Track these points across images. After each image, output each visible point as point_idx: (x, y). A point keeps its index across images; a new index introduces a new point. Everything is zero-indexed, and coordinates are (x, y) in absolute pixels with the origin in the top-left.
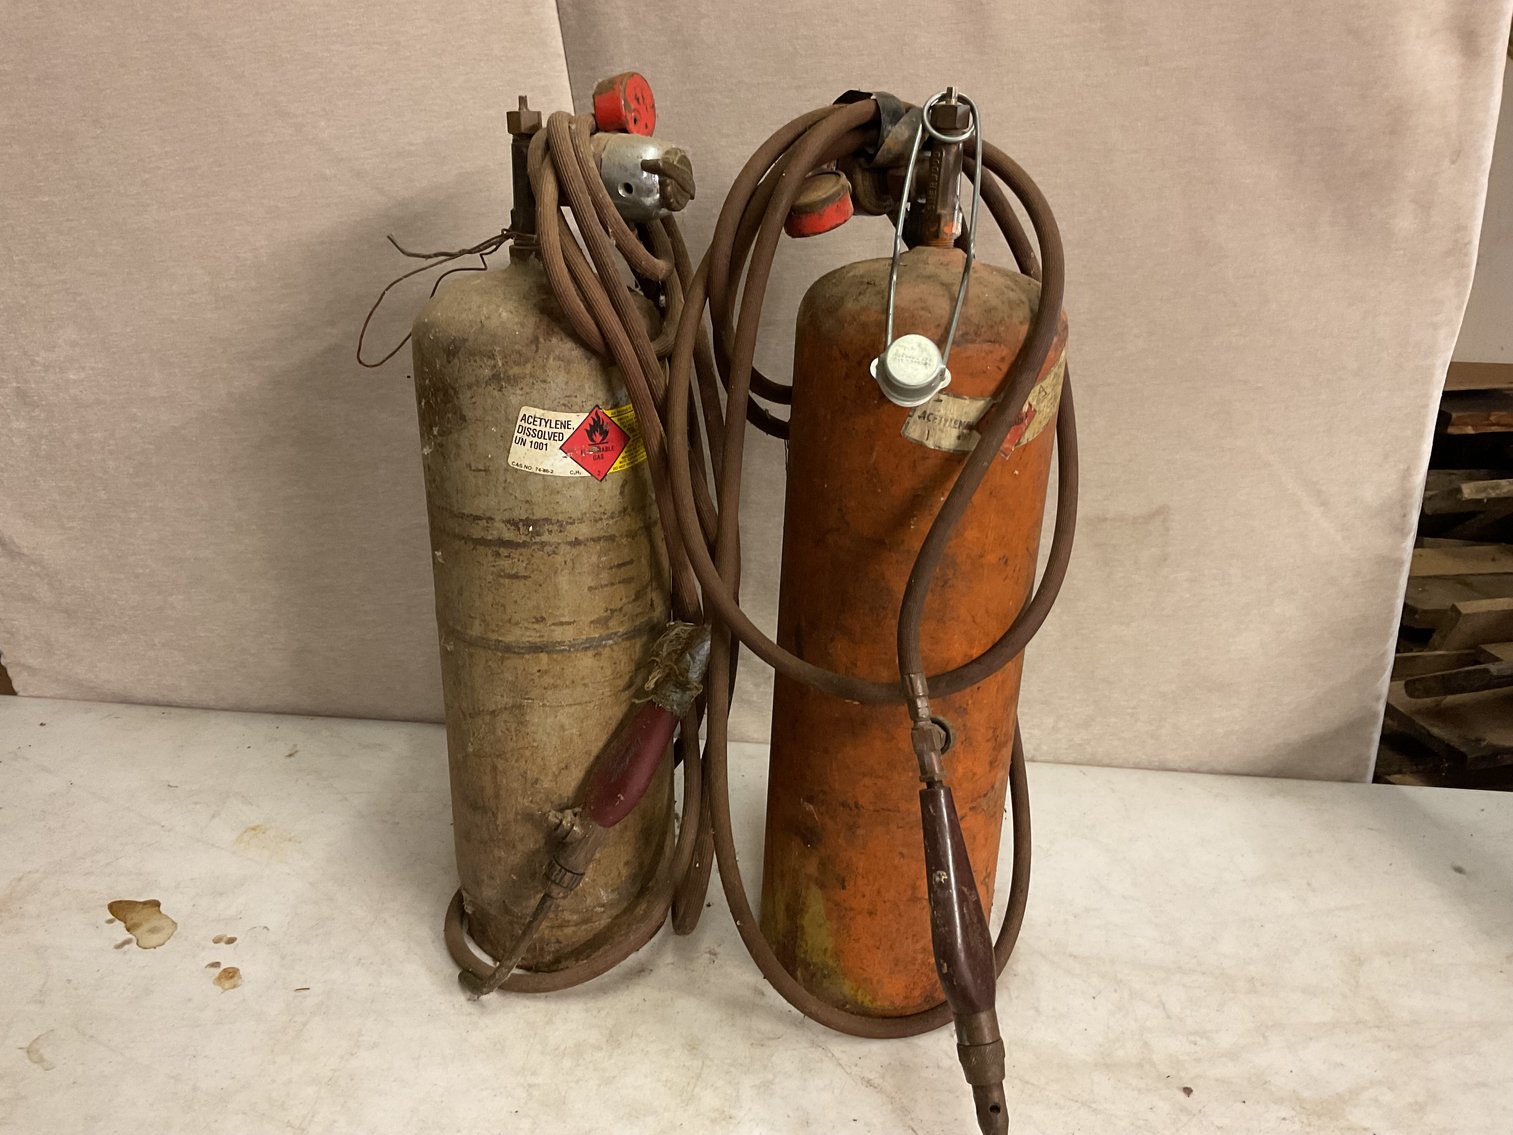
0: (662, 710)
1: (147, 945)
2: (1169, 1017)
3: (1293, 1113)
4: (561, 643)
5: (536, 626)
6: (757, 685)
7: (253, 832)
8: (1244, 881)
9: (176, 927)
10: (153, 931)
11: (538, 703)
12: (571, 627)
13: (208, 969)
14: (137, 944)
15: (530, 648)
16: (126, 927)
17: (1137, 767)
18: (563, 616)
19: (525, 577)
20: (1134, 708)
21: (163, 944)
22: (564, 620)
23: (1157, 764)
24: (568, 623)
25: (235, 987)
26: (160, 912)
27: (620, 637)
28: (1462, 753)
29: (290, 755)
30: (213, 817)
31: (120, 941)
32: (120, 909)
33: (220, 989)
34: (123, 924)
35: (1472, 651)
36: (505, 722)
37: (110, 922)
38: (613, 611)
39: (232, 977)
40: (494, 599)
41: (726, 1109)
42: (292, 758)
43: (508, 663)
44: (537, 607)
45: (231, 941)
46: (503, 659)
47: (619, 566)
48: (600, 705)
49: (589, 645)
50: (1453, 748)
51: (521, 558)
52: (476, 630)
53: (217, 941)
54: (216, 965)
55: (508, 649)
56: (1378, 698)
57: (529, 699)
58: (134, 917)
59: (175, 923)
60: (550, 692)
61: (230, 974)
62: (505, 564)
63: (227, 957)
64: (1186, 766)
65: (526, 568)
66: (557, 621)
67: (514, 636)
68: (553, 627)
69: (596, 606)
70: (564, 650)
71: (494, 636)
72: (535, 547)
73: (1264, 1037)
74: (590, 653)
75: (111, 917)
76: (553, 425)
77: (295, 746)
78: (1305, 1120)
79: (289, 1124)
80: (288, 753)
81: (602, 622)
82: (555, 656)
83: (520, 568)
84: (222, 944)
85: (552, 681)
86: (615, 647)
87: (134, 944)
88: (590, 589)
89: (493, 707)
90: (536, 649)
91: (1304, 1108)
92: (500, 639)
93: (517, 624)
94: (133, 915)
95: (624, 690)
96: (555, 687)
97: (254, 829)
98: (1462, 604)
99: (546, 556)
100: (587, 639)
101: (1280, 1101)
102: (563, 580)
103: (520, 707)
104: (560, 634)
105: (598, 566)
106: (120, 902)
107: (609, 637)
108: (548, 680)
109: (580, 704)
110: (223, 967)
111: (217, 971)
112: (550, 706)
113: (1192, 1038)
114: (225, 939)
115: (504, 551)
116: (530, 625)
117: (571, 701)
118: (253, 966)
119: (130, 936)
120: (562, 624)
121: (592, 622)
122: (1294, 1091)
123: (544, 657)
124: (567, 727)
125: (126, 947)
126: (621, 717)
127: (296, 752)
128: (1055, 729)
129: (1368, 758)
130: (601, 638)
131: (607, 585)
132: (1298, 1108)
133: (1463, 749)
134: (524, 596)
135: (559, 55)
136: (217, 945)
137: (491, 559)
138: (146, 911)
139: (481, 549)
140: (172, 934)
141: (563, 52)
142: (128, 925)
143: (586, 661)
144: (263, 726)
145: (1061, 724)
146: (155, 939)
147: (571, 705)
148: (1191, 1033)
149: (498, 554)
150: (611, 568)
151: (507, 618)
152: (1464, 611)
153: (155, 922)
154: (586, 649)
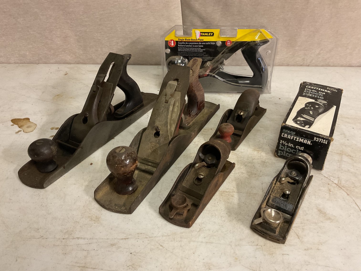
1: (27, 132)
7: (58, 96)
9: (37, 125)
10: (28, 127)
14: (23, 131)
16: (18, 126)
17: (342, 66)
20: (348, 44)
21: (33, 131)
23: (348, 65)
26: (30, 122)
29: (65, 75)
31: (17, 131)
32: (15, 121)
34: (17, 125)
37: (12, 125)
42: (66, 75)
45: (57, 129)
53: (52, 129)
54: (53, 136)
58: (21, 123)
59: (36, 125)
64: (358, 65)
75: (12, 124)
80: (64, 74)
84: (54, 130)
87: (22, 132)
94: (20, 123)
106: (15, 119)
114: (55, 128)
119: (21, 129)
125: (20, 133)
127: (67, 73)
128: (319, 54)
138: (25, 121)
140: (35, 128)
142: (19, 126)
145: (322, 52)
146: (29, 129)
153: (29, 124)
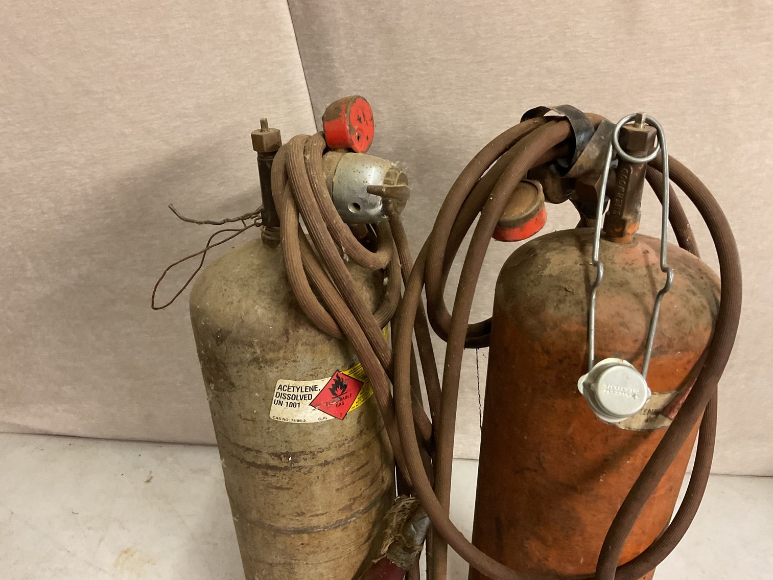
0: (394, 566)
4: (317, 527)
5: (298, 518)
11: (302, 563)
12: (324, 516)
15: (295, 531)
18: (318, 510)
19: (288, 489)
22: (319, 512)
24: (322, 514)
27: (360, 513)
29: (148, 481)
30: (100, 541)
36: (280, 571)
38: (354, 499)
40: (265, 500)
42: (149, 484)
43: (279, 539)
44: (299, 506)
46: (275, 536)
47: (358, 469)
48: (348, 558)
49: (338, 525)
51: (284, 477)
52: (254, 515)
55: (278, 531)
57: (296, 560)
60: (311, 556)
62: (273, 480)
65: (288, 483)
66: (313, 513)
67: (281, 523)
68: (310, 518)
69: (344, 499)
70: (319, 531)
71: (268, 522)
72: (295, 469)
74: (339, 529)
76: (303, 390)
77: (151, 472)
80: (146, 479)
81: (349, 508)
82: (313, 535)
83: (284, 482)
85: (312, 550)
86: (357, 521)
88: (337, 490)
89: (271, 562)
90: (299, 532)
92: (272, 524)
93: (284, 516)
95: (365, 542)
96: (314, 552)
97: (125, 552)
99: (303, 475)
100: (336, 521)
102: (317, 489)
103: (290, 564)
104: (315, 521)
105: (343, 475)
107: (352, 516)
108: (307, 549)
109: (333, 560)
112: (312, 564)
115: (269, 472)
116: (294, 518)
117: (326, 559)
120: (317, 515)
121: (340, 510)
123: (305, 536)
124: (324, 574)
127: (151, 478)
130: (347, 518)
131: (349, 485)
134: (288, 501)
135: (291, 37)
137: (261, 476)
139: (253, 468)
141: (293, 35)
143: (338, 534)
147: (327, 562)
149: (266, 474)
150: (353, 472)
151: (276, 512)
154: (336, 527)
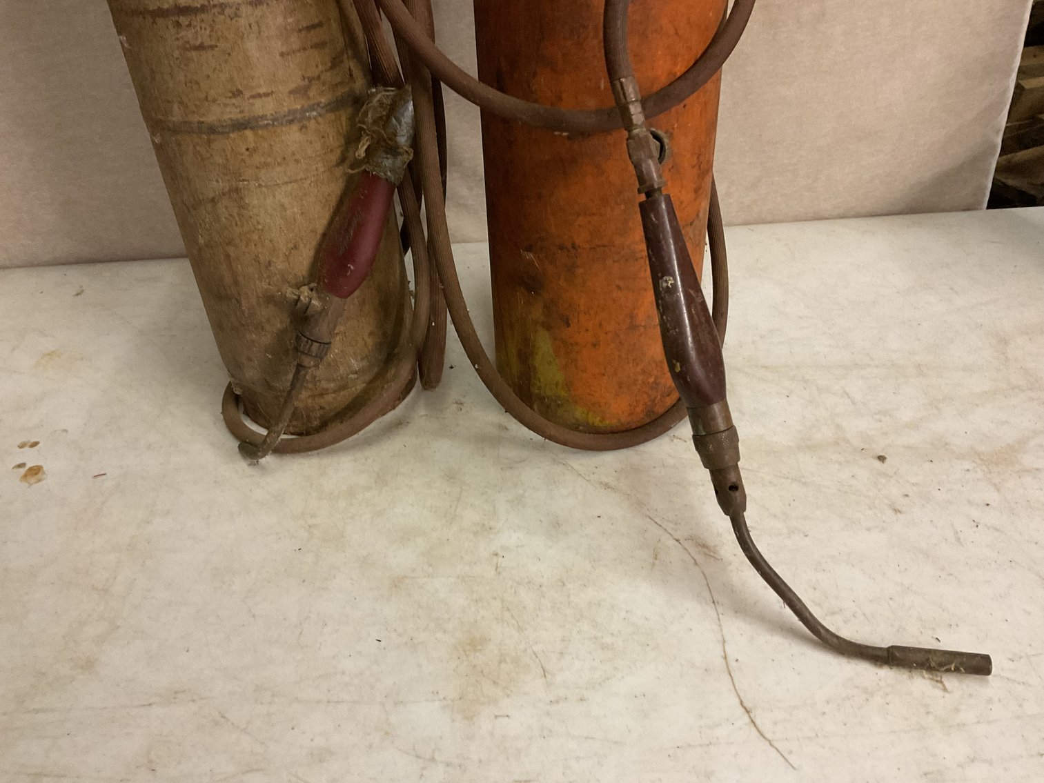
0: (376, 178)
2: (854, 403)
3: (975, 465)
4: (263, 117)
5: (234, 101)
6: (470, 189)
7: (49, 357)
8: (898, 292)
11: (253, 184)
12: (270, 99)
13: (15, 470)
15: (233, 125)
18: (259, 86)
19: (212, 47)
20: (795, 165)
22: (262, 91)
24: (267, 95)
25: (39, 481)
27: (323, 108)
28: (1032, 195)
29: (77, 294)
30: (14, 349)
33: (27, 484)
35: (1031, 120)
36: (226, 208)
38: (311, 80)
39: (36, 474)
40: (186, 76)
41: (486, 523)
42: (79, 297)
43: (216, 145)
44: (231, 80)
45: (35, 444)
46: (209, 141)
47: (310, 28)
48: (316, 181)
49: (292, 119)
50: (1025, 192)
51: (203, 26)
52: (177, 115)
53: (22, 446)
54: (22, 465)
55: (212, 130)
56: (998, 132)
57: (244, 180)
60: (263, 172)
61: (36, 471)
62: (188, 34)
63: (31, 458)
65: (210, 36)
66: (254, 93)
67: (214, 115)
68: (251, 101)
69: (292, 73)
70: (268, 125)
71: (195, 118)
72: (215, 10)
73: (938, 409)
74: (295, 127)
77: (81, 287)
78: (986, 470)
79: (94, 588)
80: (75, 293)
81: (302, 91)
82: (260, 132)
83: (204, 37)
84: (27, 449)
85: (263, 159)
86: (320, 119)
88: (282, 54)
89: (211, 195)
90: (240, 126)
91: (982, 460)
92: (201, 119)
93: (214, 101)
95: (338, 165)
96: (266, 165)
97: (49, 354)
98: (1025, 81)
99: (228, 20)
100: (289, 111)
101: (961, 457)
102: (251, 45)
103: (237, 190)
104: (259, 107)
105: (286, 29)
107: (312, 108)
108: (257, 159)
109: (296, 181)
110: (28, 466)
111: (23, 471)
112: (266, 186)
113: (878, 417)
114: (30, 444)
115: (184, 20)
116: (228, 101)
117: (286, 179)
118: (54, 462)
120: (259, 96)
121: (291, 92)
122: (972, 448)
123: (248, 133)
124: (287, 206)
126: (339, 193)
127: (82, 291)
129: (986, 187)
130: (304, 110)
131: (299, 51)
132: (979, 462)
133: (1033, 192)
134: (215, 70)
136: (21, 450)
137: (173, 31)
139: (160, 21)
143: (293, 136)
144: (52, 276)
147: (287, 183)
148: (875, 414)
149: (178, 25)
150: (300, 31)
151: (203, 96)
152: (1027, 87)
154: (291, 122)
